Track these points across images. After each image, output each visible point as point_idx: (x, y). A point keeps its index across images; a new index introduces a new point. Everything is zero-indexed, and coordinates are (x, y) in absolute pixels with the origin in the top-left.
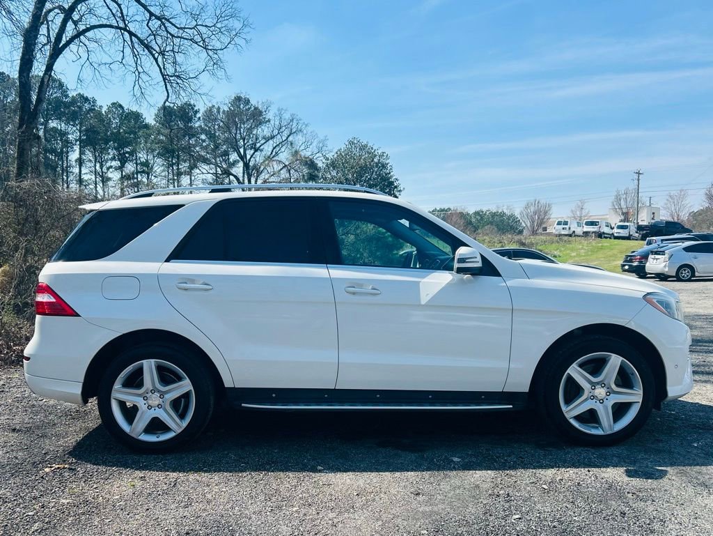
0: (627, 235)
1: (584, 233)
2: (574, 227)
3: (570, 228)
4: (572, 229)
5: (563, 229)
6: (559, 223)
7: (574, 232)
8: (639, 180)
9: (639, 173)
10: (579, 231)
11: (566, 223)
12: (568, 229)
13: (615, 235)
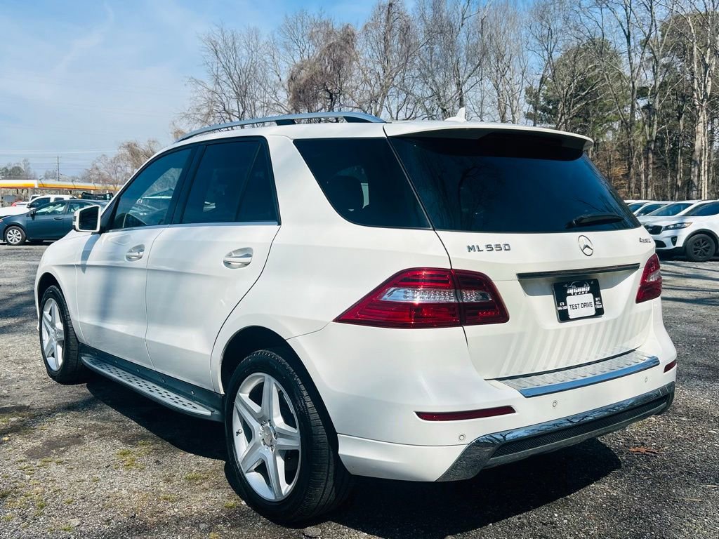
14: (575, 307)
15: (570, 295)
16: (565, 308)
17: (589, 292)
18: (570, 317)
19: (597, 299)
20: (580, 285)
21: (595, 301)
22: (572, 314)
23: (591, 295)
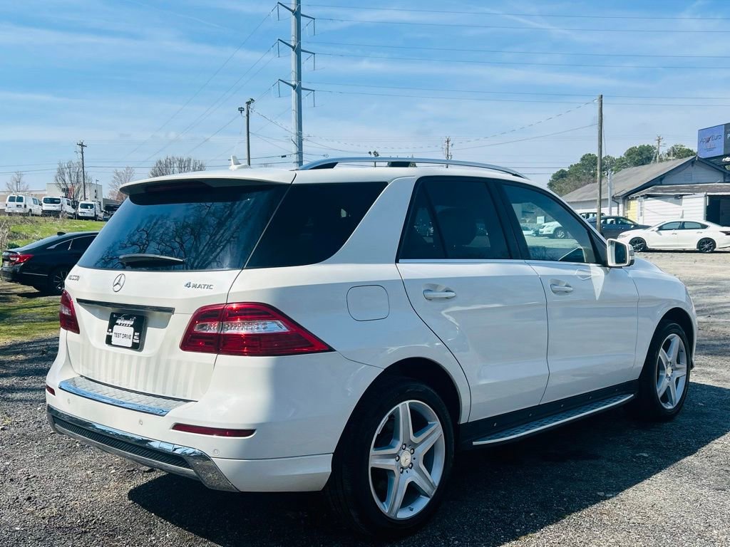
0: (93, 215)
1: (43, 211)
2: (31, 205)
3: (25, 206)
4: (28, 207)
5: (18, 206)
6: (12, 199)
7: (31, 210)
8: (82, 153)
9: (82, 145)
10: (37, 209)
11: (20, 199)
12: (23, 206)
13: (80, 214)
14: (118, 335)
15: (117, 324)
16: (111, 334)
17: (131, 326)
18: (113, 343)
19: (136, 334)
20: (127, 318)
21: (134, 335)
22: (114, 341)
23: (132, 329)
